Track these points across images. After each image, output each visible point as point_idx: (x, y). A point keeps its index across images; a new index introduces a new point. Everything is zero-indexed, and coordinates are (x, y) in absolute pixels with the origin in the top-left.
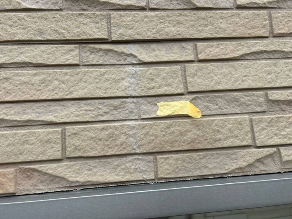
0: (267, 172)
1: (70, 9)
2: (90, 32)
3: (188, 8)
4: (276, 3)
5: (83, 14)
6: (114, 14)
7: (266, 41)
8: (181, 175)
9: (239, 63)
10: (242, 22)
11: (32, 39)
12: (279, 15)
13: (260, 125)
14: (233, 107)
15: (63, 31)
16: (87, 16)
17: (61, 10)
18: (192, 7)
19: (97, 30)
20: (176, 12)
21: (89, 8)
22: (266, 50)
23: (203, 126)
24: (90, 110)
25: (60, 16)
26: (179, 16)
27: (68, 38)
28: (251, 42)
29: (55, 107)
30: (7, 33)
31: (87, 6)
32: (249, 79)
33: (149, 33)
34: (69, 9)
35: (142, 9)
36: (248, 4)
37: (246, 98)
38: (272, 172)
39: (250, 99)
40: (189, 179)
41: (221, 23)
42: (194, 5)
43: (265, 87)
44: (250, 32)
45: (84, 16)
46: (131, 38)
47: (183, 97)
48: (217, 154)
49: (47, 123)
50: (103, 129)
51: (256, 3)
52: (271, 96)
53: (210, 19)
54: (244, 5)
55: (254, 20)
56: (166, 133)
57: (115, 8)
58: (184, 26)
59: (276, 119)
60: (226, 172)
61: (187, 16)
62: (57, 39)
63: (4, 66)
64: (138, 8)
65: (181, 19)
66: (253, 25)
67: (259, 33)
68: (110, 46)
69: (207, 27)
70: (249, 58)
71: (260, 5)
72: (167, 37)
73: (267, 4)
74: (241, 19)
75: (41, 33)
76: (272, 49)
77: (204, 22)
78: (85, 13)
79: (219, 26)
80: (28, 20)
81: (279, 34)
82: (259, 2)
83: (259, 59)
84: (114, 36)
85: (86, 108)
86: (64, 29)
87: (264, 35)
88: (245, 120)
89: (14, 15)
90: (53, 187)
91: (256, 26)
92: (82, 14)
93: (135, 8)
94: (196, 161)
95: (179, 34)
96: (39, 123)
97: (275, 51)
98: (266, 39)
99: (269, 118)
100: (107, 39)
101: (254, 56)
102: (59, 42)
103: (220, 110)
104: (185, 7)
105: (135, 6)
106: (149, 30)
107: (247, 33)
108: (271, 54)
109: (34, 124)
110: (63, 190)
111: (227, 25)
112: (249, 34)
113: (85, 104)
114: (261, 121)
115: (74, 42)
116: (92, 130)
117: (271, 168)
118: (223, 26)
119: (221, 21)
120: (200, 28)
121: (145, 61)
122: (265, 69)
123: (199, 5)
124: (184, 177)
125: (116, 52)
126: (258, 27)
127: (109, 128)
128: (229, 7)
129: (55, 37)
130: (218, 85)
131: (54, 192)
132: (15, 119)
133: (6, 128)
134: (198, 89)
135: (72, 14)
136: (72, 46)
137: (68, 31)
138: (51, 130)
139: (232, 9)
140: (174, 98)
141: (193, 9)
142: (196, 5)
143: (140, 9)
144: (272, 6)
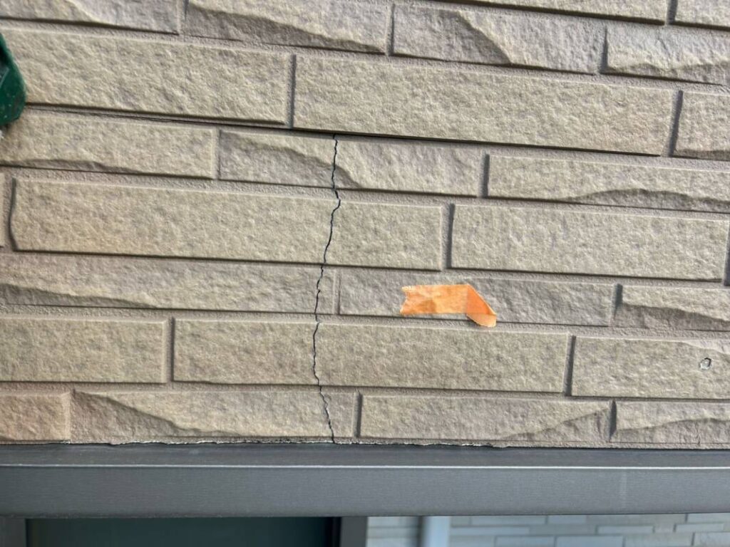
0: (578, 446)
1: (198, 34)
2: (243, 103)
3: (486, 62)
5: (231, 52)
6: (305, 58)
12: (701, 103)
13: (590, 354)
14: (541, 310)
15: (178, 93)
16: (238, 60)
17: (175, 34)
19: (259, 99)
20: (455, 70)
21: (243, 36)
23: (469, 345)
24: (229, 287)
25: (172, 51)
27: (190, 112)
28: (617, 164)
31: (240, 32)
34: (194, 34)
35: (373, 52)
36: (633, 67)
37: (573, 293)
38: (589, 446)
39: (582, 295)
44: (620, 140)
45: (231, 60)
47: (437, 276)
49: (134, 306)
51: (653, 68)
52: (629, 296)
53: (534, 98)
54: (622, 69)
55: (639, 110)
57: (306, 43)
60: (499, 437)
62: (162, 110)
64: (365, 50)
66: (632, 125)
67: (638, 146)
68: (287, 140)
69: (523, 117)
71: (663, 75)
75: (126, 93)
78: (233, 49)
81: (686, 151)
82: (660, 65)
83: (624, 207)
84: (299, 118)
86: (183, 89)
87: (649, 152)
88: (560, 342)
90: (144, 434)
92: (226, 53)
93: (358, 49)
94: (440, 411)
96: (117, 304)
98: (654, 159)
99: (612, 341)
102: (167, 118)
104: (480, 59)
105: (359, 45)
109: (104, 305)
110: (165, 441)
112: (616, 145)
113: (221, 272)
114: (596, 346)
116: (230, 329)
117: (589, 439)
118: (564, 120)
120: (505, 119)
121: (365, 186)
122: (631, 232)
125: (302, 155)
126: (641, 129)
127: (268, 328)
129: (160, 106)
132: (66, 292)
133: (44, 308)
134: (472, 264)
135: (203, 51)
136: (198, 130)
137: (190, 94)
139: (592, 75)
140: (418, 279)
141: (496, 65)
142: (507, 58)
143: (368, 53)
144: (692, 78)
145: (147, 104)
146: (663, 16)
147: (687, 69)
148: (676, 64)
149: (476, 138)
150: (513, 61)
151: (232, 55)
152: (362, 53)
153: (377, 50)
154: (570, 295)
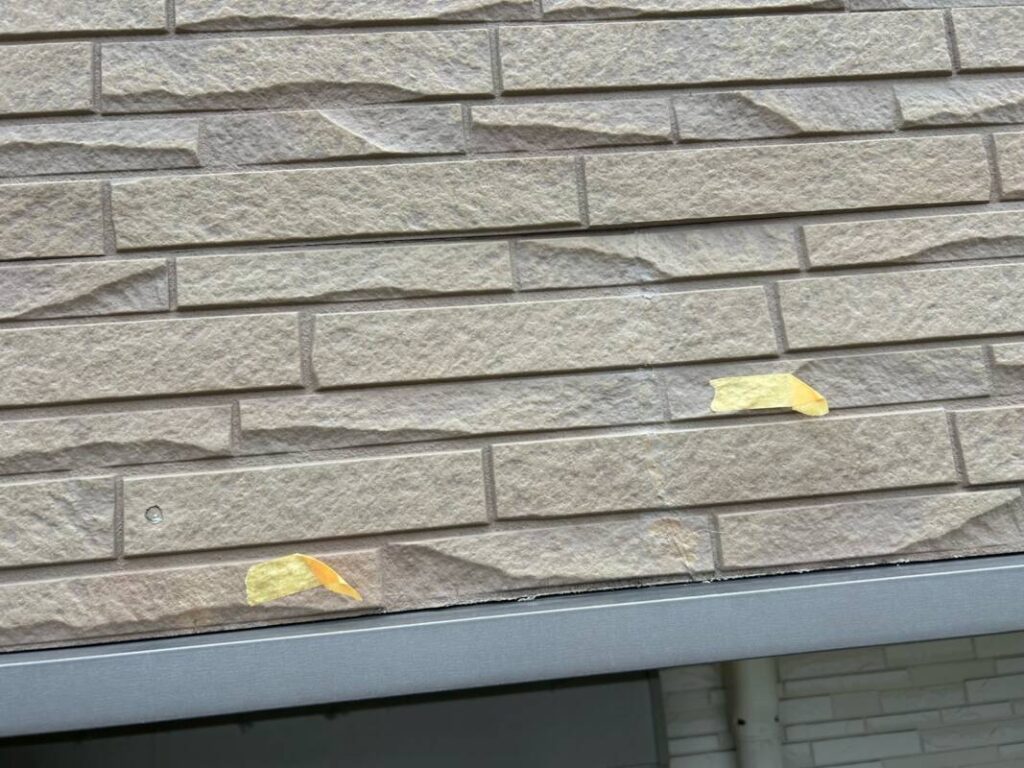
0: (998, 551)
1: (484, 151)
2: (538, 208)
3: (778, 135)
4: (1005, 110)
5: (518, 162)
6: (593, 158)
7: (981, 214)
8: (780, 561)
9: (916, 271)
10: (917, 167)
11: (398, 230)
12: (1015, 142)
13: (977, 430)
14: (904, 386)
15: (471, 208)
16: (527, 169)
17: (461, 154)
18: (788, 132)
19: (551, 202)
20: (748, 147)
21: (528, 146)
22: (984, 236)
23: (831, 437)
24: (546, 403)
25: (461, 169)
26: (755, 157)
27: (484, 225)
28: (943, 217)
29: (462, 396)
30: (337, 216)
31: (524, 142)
32: (942, 314)
33: (683, 205)
34: (480, 152)
35: (661, 143)
36: (932, 118)
37: (936, 361)
38: (1011, 551)
39: (948, 364)
40: (801, 571)
41: (864, 170)
42: (793, 126)
43: (985, 331)
44: (940, 191)
45: (519, 168)
46: (639, 218)
47: (776, 363)
48: (868, 505)
49: (446, 436)
50: (580, 449)
51: (953, 115)
52: (1002, 356)
53: (836, 162)
54: (921, 121)
55: (951, 158)
56: (737, 455)
57: (593, 143)
58: (769, 182)
59: (1017, 415)
60: (894, 550)
61: (776, 156)
62: (456, 227)
63: (335, 298)
64: (652, 141)
65: (760, 164)
66: (948, 174)
67: (964, 194)
68: (584, 241)
69: (829, 182)
70: (939, 259)
71: (965, 120)
72: (728, 213)
73: (981, 115)
74: (915, 159)
75: (419, 215)
76: (998, 235)
77: (818, 170)
78: (521, 159)
79: (860, 180)
80: (384, 182)
81: (1016, 192)
82: (960, 112)
83: (966, 260)
84: (596, 216)
85: (535, 397)
86: (474, 202)
87: (977, 199)
88: (937, 419)
89: (351, 172)
90: (469, 593)
91: (954, 175)
92: (515, 163)
93: (644, 142)
94: (815, 524)
95: (759, 204)
96: (428, 436)
97: (1007, 238)
98: (983, 207)
99: (998, 411)
100: (578, 224)
101: (952, 253)
102: (460, 235)
103: (872, 395)
104: (771, 134)
105: (645, 137)
106: (681, 197)
107: (931, 192)
108: (997, 247)
109: (415, 439)
110: (495, 599)
111: (880, 174)
112: (938, 196)
113: (533, 388)
114: (978, 420)
115: (496, 234)
116: (553, 450)
117: (1011, 540)
118: (871, 178)
119: (864, 164)
120: (811, 187)
121: (675, 274)
122: (983, 285)
123: (805, 126)
124: (788, 566)
125: (602, 254)
126: (960, 177)
127: (594, 445)
128: (883, 128)
129: (452, 223)
130: (865, 331)
131: (473, 604)
132: (373, 428)
133: (349, 451)
134: (814, 343)
135: (491, 165)
136: (494, 245)
137: (482, 207)
138: (459, 453)
139: (891, 132)
140: (754, 368)
141: (789, 137)
142: (798, 128)
143: (655, 144)
144: (997, 120)
145: (440, 223)
146: (949, 67)
147: (989, 112)
148: (977, 108)
149: (783, 210)
150: (805, 130)
151: (521, 165)
152: (650, 144)
153: (665, 139)
154: (934, 364)
